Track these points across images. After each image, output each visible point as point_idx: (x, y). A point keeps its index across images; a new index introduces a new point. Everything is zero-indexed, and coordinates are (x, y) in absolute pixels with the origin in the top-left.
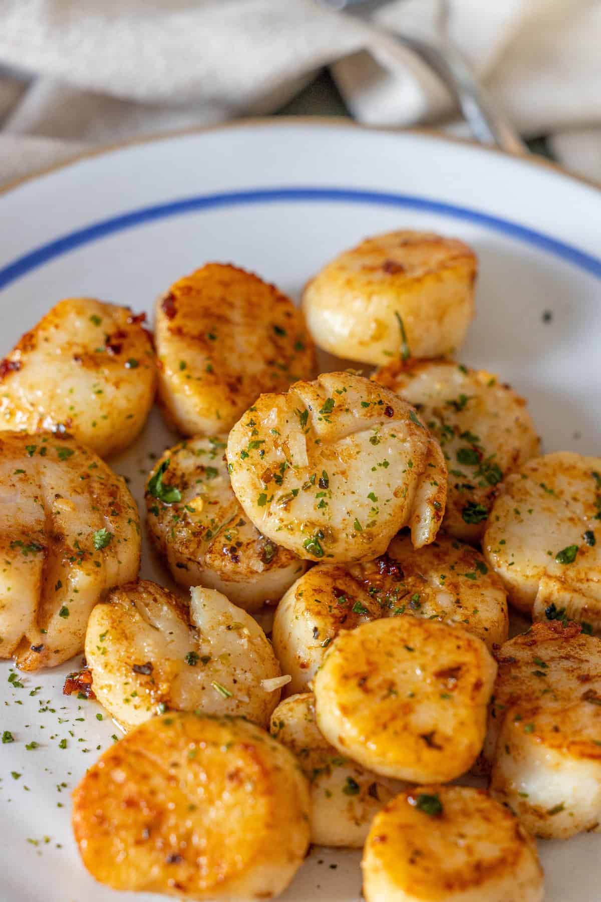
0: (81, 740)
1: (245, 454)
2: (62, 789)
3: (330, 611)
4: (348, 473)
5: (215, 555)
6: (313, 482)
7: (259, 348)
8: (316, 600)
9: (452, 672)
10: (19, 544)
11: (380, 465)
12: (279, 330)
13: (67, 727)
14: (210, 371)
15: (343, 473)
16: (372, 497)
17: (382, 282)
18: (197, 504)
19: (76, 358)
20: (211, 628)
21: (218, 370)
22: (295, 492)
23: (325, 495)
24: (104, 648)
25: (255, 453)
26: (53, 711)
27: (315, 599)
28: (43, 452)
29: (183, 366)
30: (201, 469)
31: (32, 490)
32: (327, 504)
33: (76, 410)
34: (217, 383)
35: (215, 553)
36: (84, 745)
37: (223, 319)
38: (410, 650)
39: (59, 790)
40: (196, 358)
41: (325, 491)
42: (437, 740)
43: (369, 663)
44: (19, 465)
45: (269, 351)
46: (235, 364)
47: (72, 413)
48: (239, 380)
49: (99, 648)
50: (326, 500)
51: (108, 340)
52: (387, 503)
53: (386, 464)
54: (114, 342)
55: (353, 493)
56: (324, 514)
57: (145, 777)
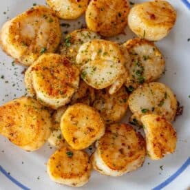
0: (18, 86)
1: (82, 52)
4: (101, 70)
6: (92, 68)
7: (112, 17)
9: (91, 129)
10: (23, 42)
11: (109, 73)
12: (120, 15)
13: (17, 81)
14: (96, 18)
16: (103, 79)
17: (147, 20)
18: (71, 50)
21: (98, 19)
25: (85, 53)
26: (17, 76)
28: (46, 18)
29: (90, 14)
30: (80, 40)
31: (37, 28)
34: (96, 22)
36: (18, 88)
37: (108, 6)
38: (87, 118)
39: (6, 96)
40: (95, 13)
41: (94, 71)
42: (76, 141)
43: (77, 115)
44: (38, 19)
45: (114, 19)
46: (103, 19)
48: (101, 24)
57: (14, 114)
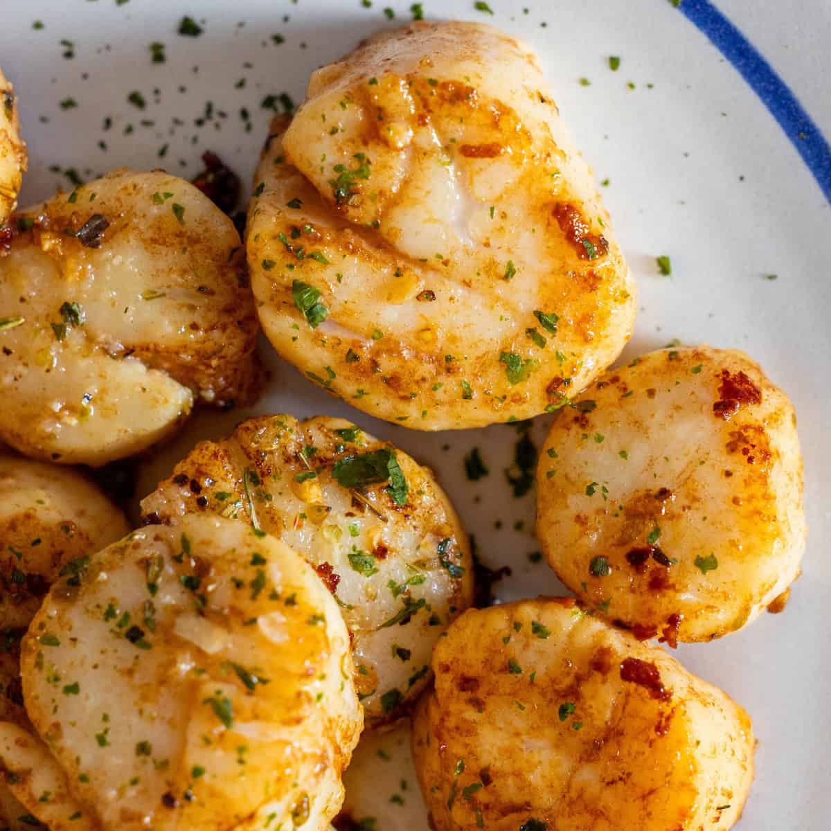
0: (129, 130)
2: (64, 49)
3: (11, 549)
4: (126, 679)
5: (207, 457)
6: (146, 621)
7: (519, 776)
8: (38, 541)
11: (106, 731)
13: (163, 124)
14: (512, 667)
15: (130, 672)
16: (73, 689)
19: (664, 493)
20: (103, 374)
22: (153, 588)
23: (120, 625)
24: (162, 202)
25: (247, 575)
26: (200, 123)
27: (43, 541)
31: (464, 268)
32: (106, 620)
33: (590, 442)
35: (210, 459)
36: (118, 127)
39: (65, 43)
40: (542, 661)
41: (125, 629)
47: (593, 434)
48: (477, 704)
49: (168, 195)
50: (112, 623)
51: (661, 558)
52: (54, 705)
53: (102, 741)
54: (651, 564)
55: (96, 667)
56: (98, 606)
